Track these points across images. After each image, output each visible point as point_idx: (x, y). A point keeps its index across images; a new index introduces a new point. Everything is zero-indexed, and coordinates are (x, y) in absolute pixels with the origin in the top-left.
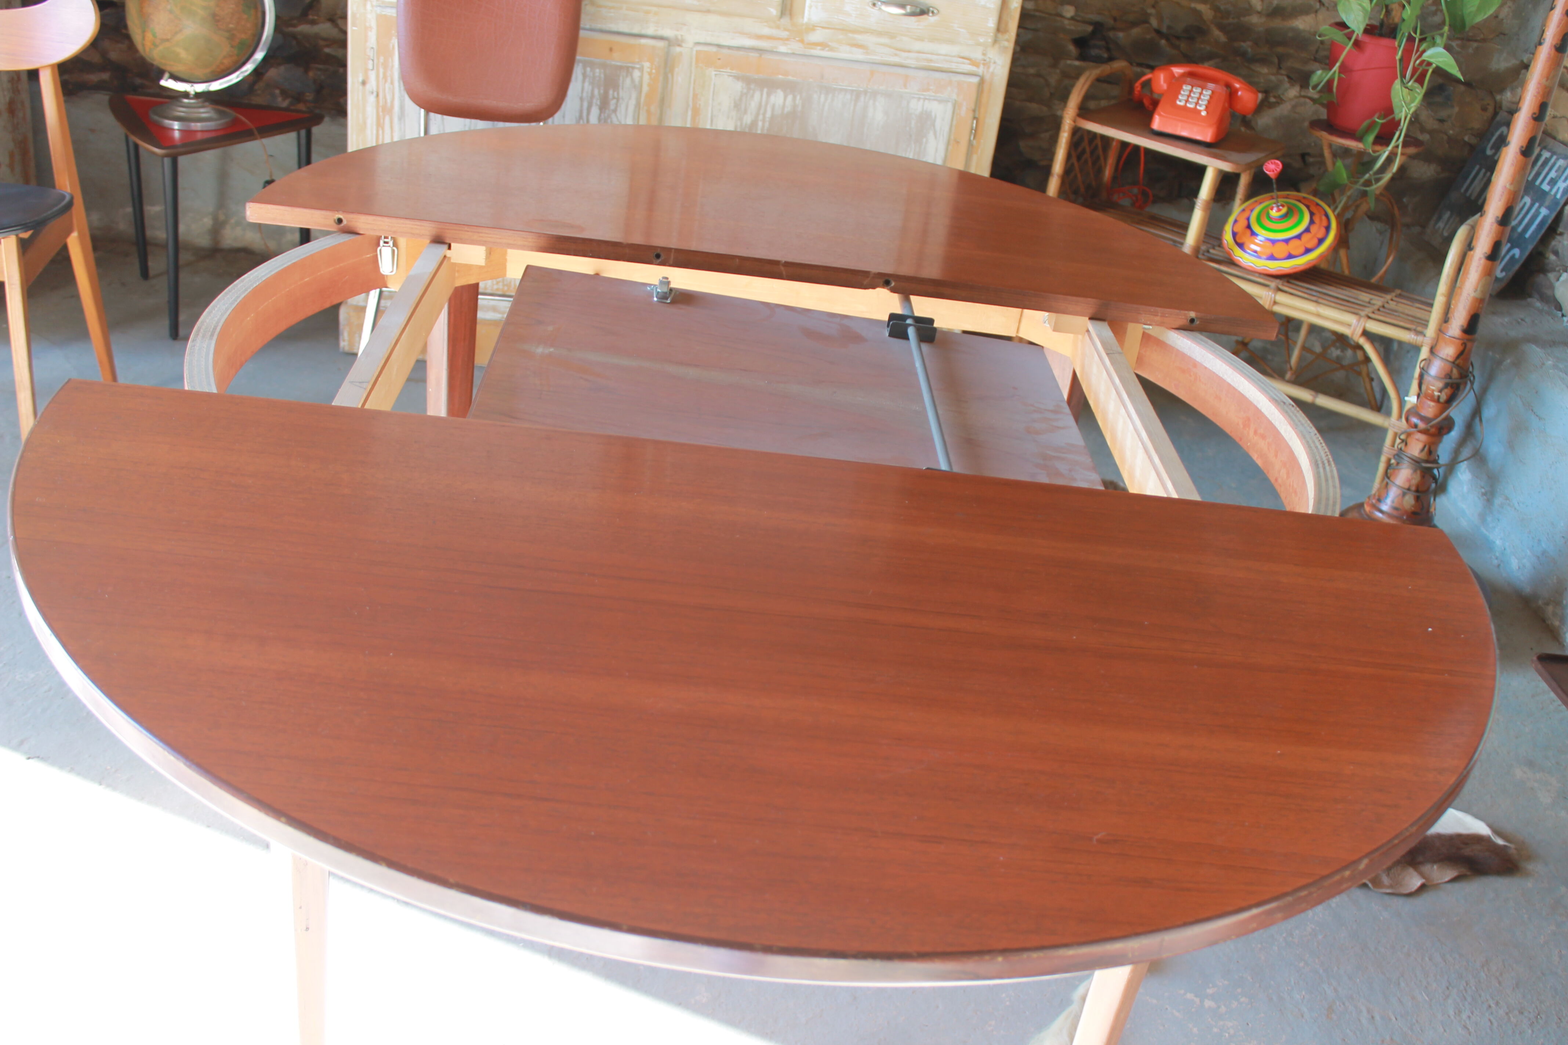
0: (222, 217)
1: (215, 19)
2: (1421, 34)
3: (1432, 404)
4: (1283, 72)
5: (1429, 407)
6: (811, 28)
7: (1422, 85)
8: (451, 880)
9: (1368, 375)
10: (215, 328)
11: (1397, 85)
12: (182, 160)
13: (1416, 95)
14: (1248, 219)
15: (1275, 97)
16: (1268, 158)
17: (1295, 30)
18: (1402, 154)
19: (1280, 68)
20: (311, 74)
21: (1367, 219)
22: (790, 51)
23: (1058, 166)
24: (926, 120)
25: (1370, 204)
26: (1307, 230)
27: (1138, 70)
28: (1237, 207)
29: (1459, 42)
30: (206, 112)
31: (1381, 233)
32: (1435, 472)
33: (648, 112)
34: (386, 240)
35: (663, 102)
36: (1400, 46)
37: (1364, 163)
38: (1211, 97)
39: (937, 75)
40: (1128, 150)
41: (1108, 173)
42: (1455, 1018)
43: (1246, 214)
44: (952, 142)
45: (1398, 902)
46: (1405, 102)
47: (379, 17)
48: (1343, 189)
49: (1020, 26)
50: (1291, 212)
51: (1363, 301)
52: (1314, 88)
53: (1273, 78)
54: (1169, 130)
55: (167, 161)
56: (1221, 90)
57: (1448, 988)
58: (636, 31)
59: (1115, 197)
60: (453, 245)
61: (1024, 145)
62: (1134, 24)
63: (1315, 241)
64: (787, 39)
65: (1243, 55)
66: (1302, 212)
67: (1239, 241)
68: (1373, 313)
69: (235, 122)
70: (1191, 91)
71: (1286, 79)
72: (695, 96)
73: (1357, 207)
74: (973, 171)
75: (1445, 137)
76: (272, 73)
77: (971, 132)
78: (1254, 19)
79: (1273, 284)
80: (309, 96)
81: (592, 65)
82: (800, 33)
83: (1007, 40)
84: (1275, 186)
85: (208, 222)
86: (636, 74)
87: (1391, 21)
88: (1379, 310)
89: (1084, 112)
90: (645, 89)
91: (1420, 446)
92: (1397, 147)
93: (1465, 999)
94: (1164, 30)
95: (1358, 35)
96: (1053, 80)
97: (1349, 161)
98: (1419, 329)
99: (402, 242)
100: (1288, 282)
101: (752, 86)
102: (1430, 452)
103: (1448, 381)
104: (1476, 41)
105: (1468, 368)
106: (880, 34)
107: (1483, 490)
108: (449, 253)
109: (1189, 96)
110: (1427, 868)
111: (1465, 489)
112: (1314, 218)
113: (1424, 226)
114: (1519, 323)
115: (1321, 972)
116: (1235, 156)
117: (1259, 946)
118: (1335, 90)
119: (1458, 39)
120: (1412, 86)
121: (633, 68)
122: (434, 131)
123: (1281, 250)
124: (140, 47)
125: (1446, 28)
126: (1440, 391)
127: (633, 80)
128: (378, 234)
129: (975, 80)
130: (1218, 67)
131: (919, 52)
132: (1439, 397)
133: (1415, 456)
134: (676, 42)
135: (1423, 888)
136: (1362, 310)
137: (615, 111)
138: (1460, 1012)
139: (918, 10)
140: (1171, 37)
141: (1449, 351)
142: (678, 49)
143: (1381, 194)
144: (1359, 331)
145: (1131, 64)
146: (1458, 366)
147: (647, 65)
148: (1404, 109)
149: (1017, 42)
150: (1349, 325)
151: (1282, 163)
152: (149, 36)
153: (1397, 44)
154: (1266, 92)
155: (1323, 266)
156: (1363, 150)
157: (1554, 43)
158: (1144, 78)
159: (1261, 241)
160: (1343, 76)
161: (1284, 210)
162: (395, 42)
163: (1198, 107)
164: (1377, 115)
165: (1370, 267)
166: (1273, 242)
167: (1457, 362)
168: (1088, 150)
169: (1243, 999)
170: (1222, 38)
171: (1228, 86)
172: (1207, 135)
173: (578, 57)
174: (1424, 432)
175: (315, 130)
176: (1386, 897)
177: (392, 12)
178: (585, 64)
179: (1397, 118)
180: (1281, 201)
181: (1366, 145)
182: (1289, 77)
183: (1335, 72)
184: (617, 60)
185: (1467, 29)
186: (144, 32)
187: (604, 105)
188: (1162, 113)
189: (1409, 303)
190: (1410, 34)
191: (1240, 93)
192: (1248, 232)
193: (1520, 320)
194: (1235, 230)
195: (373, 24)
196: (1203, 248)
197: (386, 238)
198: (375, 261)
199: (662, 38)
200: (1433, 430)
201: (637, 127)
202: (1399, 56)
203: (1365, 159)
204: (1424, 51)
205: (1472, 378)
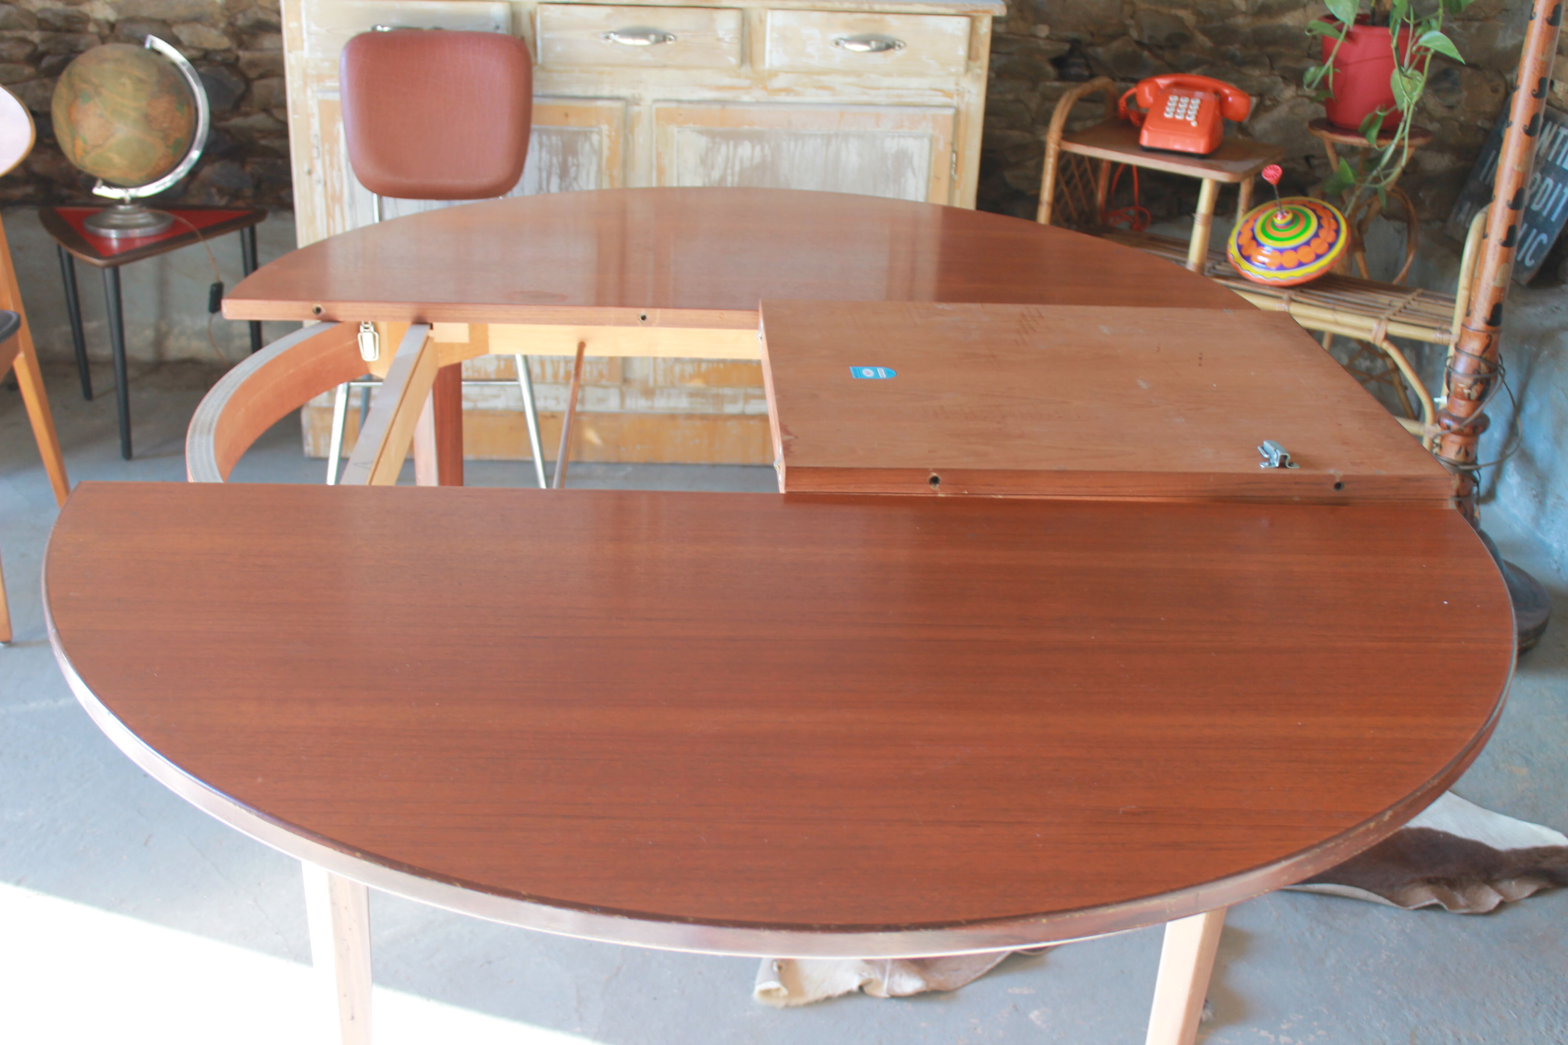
0: (164, 328)
1: (148, 120)
2: (1416, 17)
3: (1463, 402)
4: (1276, 72)
5: (1460, 406)
6: (774, 74)
7: (1422, 71)
8: (524, 893)
9: (1401, 383)
10: (211, 424)
11: (1396, 74)
12: (123, 270)
13: (1417, 83)
14: (1252, 230)
15: (1270, 100)
16: (1266, 164)
17: (1285, 28)
18: (1410, 146)
19: (1272, 68)
20: (248, 169)
21: (1382, 218)
22: (753, 100)
23: (1046, 194)
24: (902, 159)
25: (1382, 202)
26: (1316, 235)
27: (1123, 85)
28: (1241, 218)
29: (1460, 23)
30: (143, 217)
31: (1399, 232)
32: (1476, 474)
33: (611, 177)
34: (367, 326)
35: (626, 164)
36: (1393, 34)
37: (1371, 159)
38: (1200, 106)
39: (910, 110)
40: (1120, 169)
41: (1100, 197)
42: (1547, 1034)
43: (1249, 226)
44: (932, 179)
45: (1478, 922)
46: (1406, 92)
47: (322, 104)
48: (1351, 188)
49: (993, 51)
50: (1297, 219)
51: (1384, 304)
52: (1309, 86)
53: (1266, 80)
54: (1160, 144)
55: (108, 272)
56: (1211, 98)
57: (1537, 1004)
58: (591, 92)
59: (1111, 221)
60: (435, 325)
61: (1009, 176)
62: (1113, 37)
63: (1326, 246)
64: (750, 88)
65: (1232, 58)
66: (1308, 217)
67: (1244, 253)
68: (1395, 315)
69: (176, 225)
70: (1178, 102)
71: (1280, 79)
72: (659, 155)
73: (1369, 206)
74: (957, 204)
75: (1456, 124)
76: (207, 172)
77: (951, 167)
78: (1240, 20)
79: (1285, 295)
80: (248, 192)
81: (548, 133)
82: (762, 80)
83: (980, 68)
84: (1276, 192)
85: (149, 334)
86: (595, 138)
87: (1382, 9)
88: (1400, 311)
89: (1068, 134)
90: (606, 152)
91: (1455, 448)
92: (1403, 139)
93: (1556, 1013)
94: (1146, 41)
95: (1349, 27)
96: (1033, 104)
97: (1356, 159)
98: (1444, 327)
99: (383, 326)
100: (1302, 292)
101: (718, 140)
102: (1467, 453)
103: (1477, 376)
104: (1477, 20)
105: (1497, 362)
106: (846, 73)
107: (1534, 492)
108: (431, 333)
109: (1177, 107)
110: (1505, 885)
111: (1515, 493)
112: (1322, 222)
113: (1444, 221)
114: (1553, 312)
115: (1400, 998)
116: (1232, 165)
117: (1333, 977)
118: (1331, 86)
119: (1456, 19)
120: (1412, 74)
121: (591, 132)
122: (388, 216)
123: (1290, 259)
124: (70, 156)
125: (1441, 11)
126: (1470, 388)
127: (592, 145)
128: (357, 320)
129: (950, 112)
130: (1206, 75)
131: (889, 88)
132: (1469, 395)
133: (1451, 459)
134: (635, 101)
135: (1502, 905)
136: (1383, 313)
137: (576, 179)
138: (1551, 1027)
139: (884, 45)
140: (1154, 47)
141: (1474, 346)
142: (636, 109)
143: (1393, 190)
144: (1381, 335)
145: (1114, 79)
146: (1486, 360)
147: (605, 128)
148: (1406, 99)
149: (991, 68)
150: (1369, 330)
151: (1281, 168)
152: (80, 143)
153: (1390, 32)
154: (1261, 95)
155: (1339, 271)
156: (1367, 146)
157: (1545, 16)
158: (1129, 93)
159: (1268, 251)
160: (1338, 70)
161: (1289, 217)
162: (340, 127)
163: (1188, 118)
164: (1378, 108)
165: (1391, 269)
166: (1281, 251)
167: (1485, 356)
168: (1077, 174)
169: (1320, 1032)
170: (1207, 43)
171: (1217, 92)
172: (1198, 146)
173: (534, 126)
174: (1458, 433)
175: (259, 227)
176: (1464, 918)
177: (336, 97)
178: (541, 133)
179: (1400, 109)
180: (1285, 207)
181: (1370, 140)
182: (1284, 78)
183: (1329, 68)
184: (573, 125)
185: (1463, 9)
186: (74, 139)
187: (564, 173)
188: (1150, 128)
189: (1432, 301)
190: (1403, 21)
191: (1230, 99)
192: (1254, 244)
193: (1555, 309)
194: (1240, 243)
195: (315, 109)
196: (1208, 264)
197: (366, 323)
198: (356, 348)
199: (618, 99)
200: (1467, 430)
201: (601, 192)
202: (1394, 44)
203: (1373, 155)
204: (1420, 36)
205: (1502, 371)
